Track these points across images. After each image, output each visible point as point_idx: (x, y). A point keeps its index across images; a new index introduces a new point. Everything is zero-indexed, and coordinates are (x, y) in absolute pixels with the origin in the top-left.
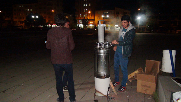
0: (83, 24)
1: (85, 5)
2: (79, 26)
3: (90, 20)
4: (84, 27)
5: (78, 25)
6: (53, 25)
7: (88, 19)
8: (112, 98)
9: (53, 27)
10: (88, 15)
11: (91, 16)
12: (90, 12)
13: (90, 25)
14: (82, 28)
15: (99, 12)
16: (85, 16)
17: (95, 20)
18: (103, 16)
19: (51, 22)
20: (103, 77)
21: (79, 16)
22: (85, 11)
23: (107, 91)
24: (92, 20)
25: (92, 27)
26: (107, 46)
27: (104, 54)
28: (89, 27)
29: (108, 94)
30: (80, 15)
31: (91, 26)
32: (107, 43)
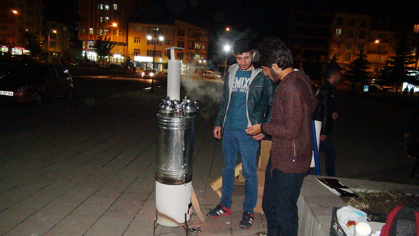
0: (96, 51)
1: (104, 7)
2: (86, 56)
3: (115, 43)
4: (100, 60)
5: (86, 54)
6: (13, 49)
7: (112, 40)
8: (194, 230)
9: (13, 54)
10: (112, 30)
11: (117, 35)
12: (115, 25)
13: (116, 56)
14: (94, 62)
15: (139, 27)
16: (102, 34)
17: (127, 44)
18: (149, 38)
19: (10, 40)
20: (179, 181)
21: (88, 31)
22: (104, 19)
23: (186, 214)
24: (121, 44)
25: (119, 61)
26: (188, 108)
27: (181, 126)
28: (112, 61)
29: (188, 220)
30: (91, 29)
31: (117, 59)
32: (188, 101)
